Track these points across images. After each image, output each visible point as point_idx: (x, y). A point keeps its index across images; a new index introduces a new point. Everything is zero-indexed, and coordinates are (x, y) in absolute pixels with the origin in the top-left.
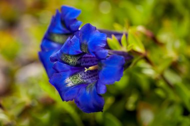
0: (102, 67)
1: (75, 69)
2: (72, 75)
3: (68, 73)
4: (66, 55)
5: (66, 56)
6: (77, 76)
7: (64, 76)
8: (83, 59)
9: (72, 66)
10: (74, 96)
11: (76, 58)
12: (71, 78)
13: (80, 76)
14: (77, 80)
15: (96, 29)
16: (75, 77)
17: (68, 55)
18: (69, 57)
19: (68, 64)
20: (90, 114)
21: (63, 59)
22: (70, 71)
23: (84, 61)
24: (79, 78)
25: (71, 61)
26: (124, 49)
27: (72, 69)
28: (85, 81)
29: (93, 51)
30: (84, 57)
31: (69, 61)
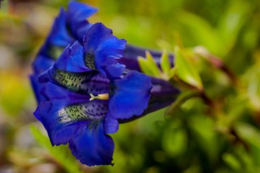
0: (115, 90)
1: (76, 98)
2: (70, 105)
3: (64, 102)
4: (62, 71)
5: (62, 73)
6: (79, 108)
7: (57, 105)
8: (92, 84)
9: (71, 91)
10: (70, 138)
11: (77, 79)
12: (68, 110)
13: (84, 108)
14: (77, 114)
15: (112, 32)
16: (74, 109)
17: (65, 72)
18: (67, 75)
19: (64, 87)
20: (92, 167)
21: (57, 78)
22: (68, 100)
23: (94, 86)
24: (82, 112)
25: (70, 82)
26: (166, 76)
27: (70, 96)
28: (91, 117)
29: (102, 64)
30: (94, 81)
31: (66, 81)
